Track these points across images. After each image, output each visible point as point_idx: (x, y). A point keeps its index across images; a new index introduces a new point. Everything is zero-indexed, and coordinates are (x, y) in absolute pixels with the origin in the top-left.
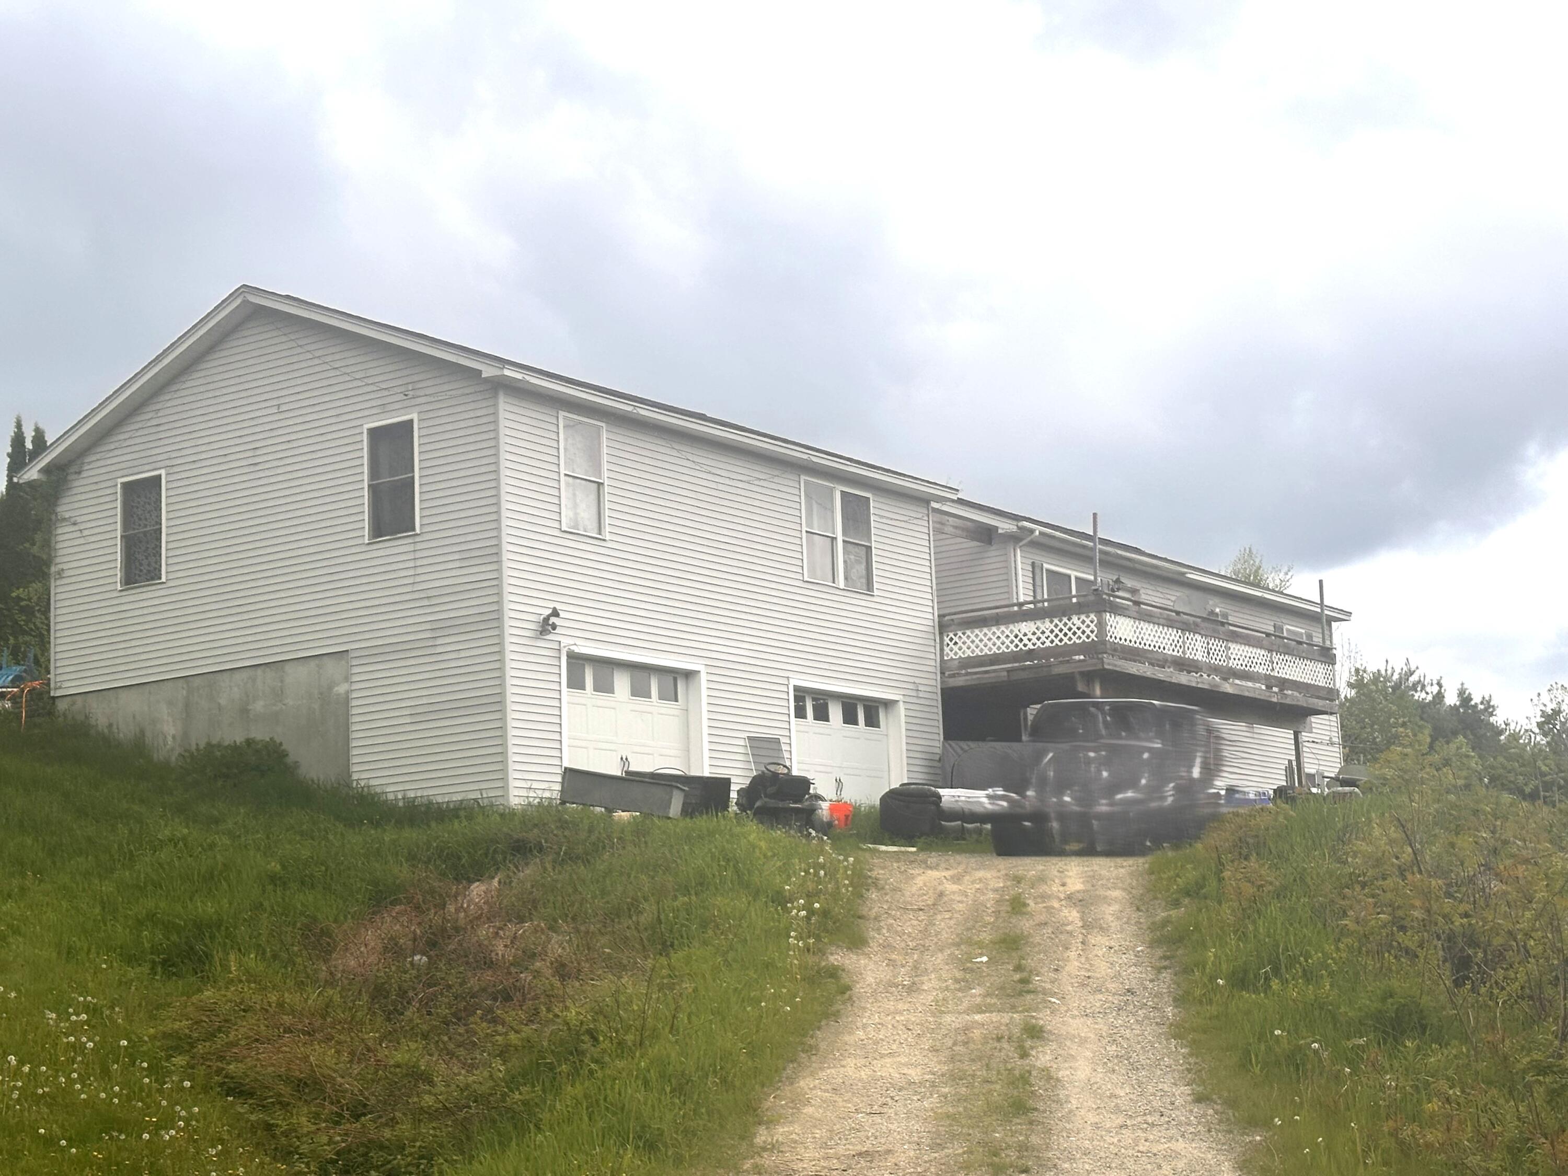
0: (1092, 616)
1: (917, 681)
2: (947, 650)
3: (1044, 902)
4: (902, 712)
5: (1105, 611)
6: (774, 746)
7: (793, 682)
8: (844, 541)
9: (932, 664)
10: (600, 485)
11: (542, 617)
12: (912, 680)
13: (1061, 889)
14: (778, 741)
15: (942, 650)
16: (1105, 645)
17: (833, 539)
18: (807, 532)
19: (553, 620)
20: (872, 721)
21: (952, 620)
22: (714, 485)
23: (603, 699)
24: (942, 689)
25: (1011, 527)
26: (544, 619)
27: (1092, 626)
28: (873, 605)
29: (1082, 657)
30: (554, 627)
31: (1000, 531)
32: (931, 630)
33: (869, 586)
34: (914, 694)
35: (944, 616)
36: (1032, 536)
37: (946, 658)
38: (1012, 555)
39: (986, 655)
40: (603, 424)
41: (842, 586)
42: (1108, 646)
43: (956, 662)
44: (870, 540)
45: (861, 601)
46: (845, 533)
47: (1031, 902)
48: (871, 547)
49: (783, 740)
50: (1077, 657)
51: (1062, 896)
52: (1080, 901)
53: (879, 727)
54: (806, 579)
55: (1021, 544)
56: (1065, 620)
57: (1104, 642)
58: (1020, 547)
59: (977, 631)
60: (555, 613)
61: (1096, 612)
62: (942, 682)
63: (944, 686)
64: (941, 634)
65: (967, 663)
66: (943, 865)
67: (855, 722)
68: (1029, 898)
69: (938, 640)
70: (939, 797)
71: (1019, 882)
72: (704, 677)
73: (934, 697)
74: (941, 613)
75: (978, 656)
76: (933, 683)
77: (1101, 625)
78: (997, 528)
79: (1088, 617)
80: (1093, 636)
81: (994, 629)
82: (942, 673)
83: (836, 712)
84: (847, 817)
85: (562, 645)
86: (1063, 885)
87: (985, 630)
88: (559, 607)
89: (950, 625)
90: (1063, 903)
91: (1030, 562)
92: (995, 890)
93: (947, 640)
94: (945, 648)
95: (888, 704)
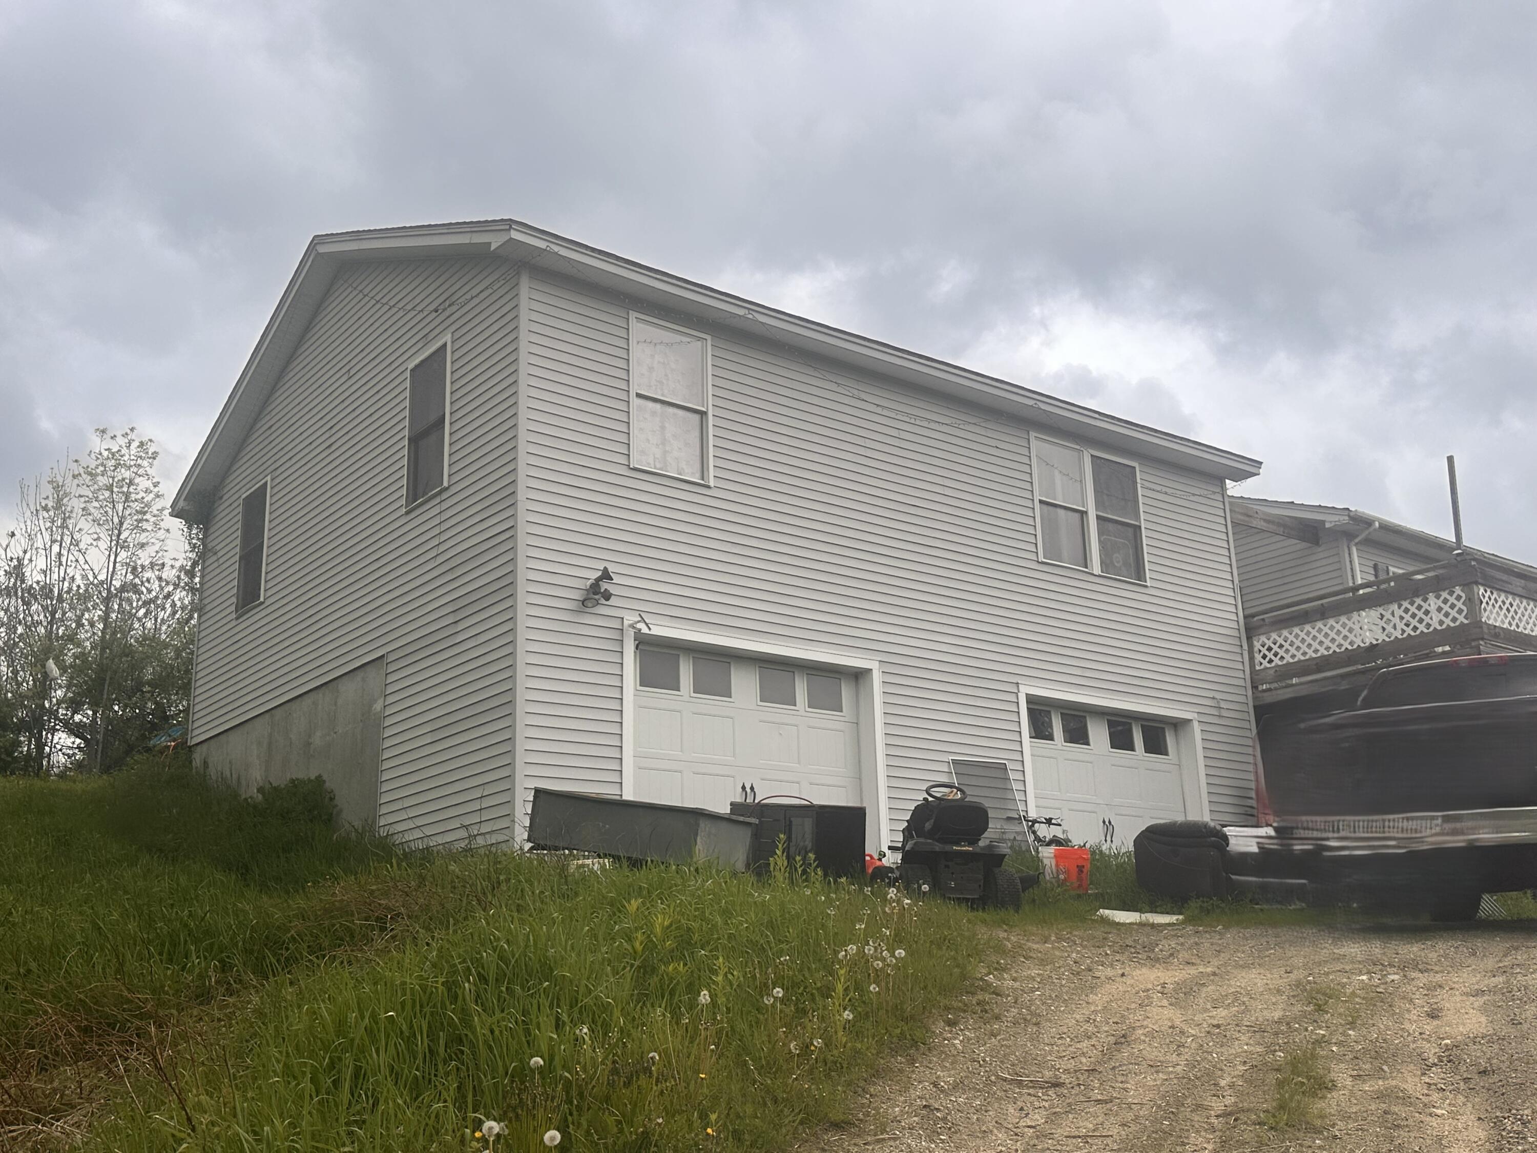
0: (1458, 590)
1: (1219, 696)
2: (1258, 657)
3: (1379, 1073)
4: (1198, 735)
5: (1477, 583)
6: (999, 774)
7: (1024, 690)
8: (1098, 517)
9: (1240, 676)
10: (703, 414)
11: (589, 583)
12: (1211, 694)
13: (1429, 1027)
14: (1004, 768)
15: (1252, 658)
16: (1481, 627)
17: (1083, 514)
18: (1041, 502)
19: (604, 586)
20: (1155, 745)
21: (1263, 620)
22: (894, 433)
23: (711, 703)
24: (1255, 707)
25: (1342, 518)
26: (592, 586)
27: (1459, 605)
28: (1145, 598)
29: (1447, 648)
30: (607, 596)
31: (1327, 525)
32: (1236, 634)
33: (1139, 573)
34: (1215, 712)
35: (1253, 616)
36: (1371, 529)
37: (1258, 668)
38: (1347, 555)
39: (1312, 659)
40: (709, 338)
41: (1097, 570)
42: (1485, 630)
43: (1272, 672)
44: (1138, 517)
45: (1127, 592)
46: (1099, 504)
47: (1342, 1075)
48: (1140, 527)
49: (1010, 766)
50: (1440, 649)
51: (1431, 1052)
52: (1484, 1072)
53: (1167, 754)
54: (1041, 559)
55: (1357, 540)
56: (1418, 601)
57: (1478, 624)
58: (1356, 544)
59: (1296, 630)
60: (606, 575)
61: (1464, 585)
62: (1255, 698)
63: (1257, 703)
64: (1249, 638)
65: (1286, 672)
66: (1184, 955)
67: (1129, 746)
68: (1340, 1059)
69: (1245, 647)
70: (1225, 838)
71: (1319, 1009)
72: (877, 678)
73: (1246, 716)
74: (1248, 612)
75: (1300, 661)
76: (1243, 699)
77: (1473, 604)
78: (1323, 522)
79: (1451, 593)
80: (1461, 619)
81: (1319, 624)
82: (1254, 687)
83: (1099, 733)
84: (1080, 869)
85: (626, 623)
86: (1433, 1015)
87: (1308, 627)
88: (611, 568)
89: (1260, 627)
90: (1435, 1075)
91: (1372, 564)
92: (1258, 1030)
93: (1257, 645)
94: (1256, 655)
95: (1178, 725)
